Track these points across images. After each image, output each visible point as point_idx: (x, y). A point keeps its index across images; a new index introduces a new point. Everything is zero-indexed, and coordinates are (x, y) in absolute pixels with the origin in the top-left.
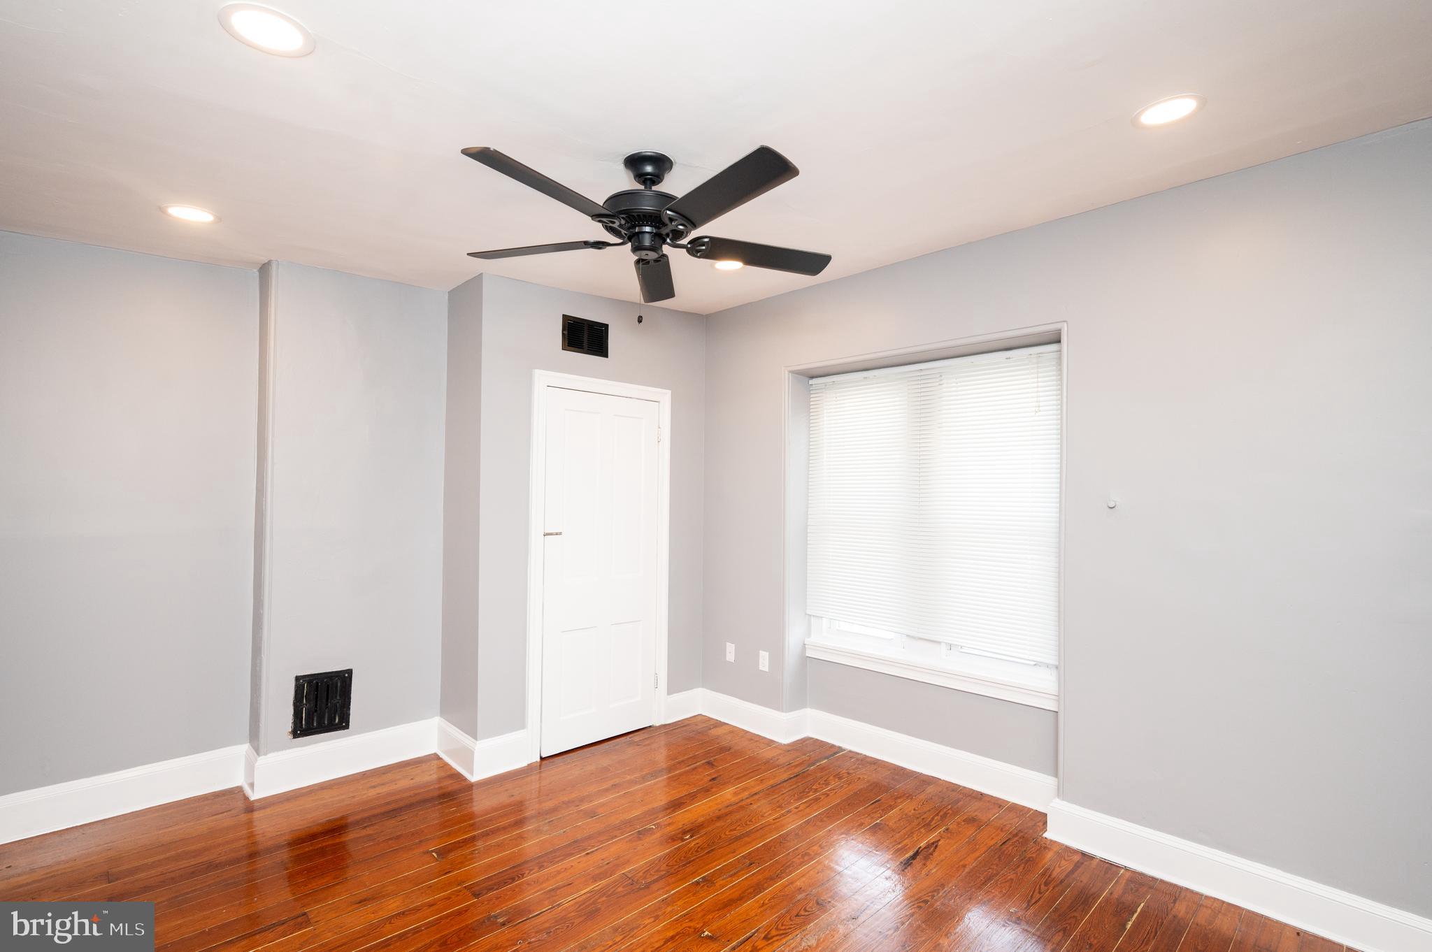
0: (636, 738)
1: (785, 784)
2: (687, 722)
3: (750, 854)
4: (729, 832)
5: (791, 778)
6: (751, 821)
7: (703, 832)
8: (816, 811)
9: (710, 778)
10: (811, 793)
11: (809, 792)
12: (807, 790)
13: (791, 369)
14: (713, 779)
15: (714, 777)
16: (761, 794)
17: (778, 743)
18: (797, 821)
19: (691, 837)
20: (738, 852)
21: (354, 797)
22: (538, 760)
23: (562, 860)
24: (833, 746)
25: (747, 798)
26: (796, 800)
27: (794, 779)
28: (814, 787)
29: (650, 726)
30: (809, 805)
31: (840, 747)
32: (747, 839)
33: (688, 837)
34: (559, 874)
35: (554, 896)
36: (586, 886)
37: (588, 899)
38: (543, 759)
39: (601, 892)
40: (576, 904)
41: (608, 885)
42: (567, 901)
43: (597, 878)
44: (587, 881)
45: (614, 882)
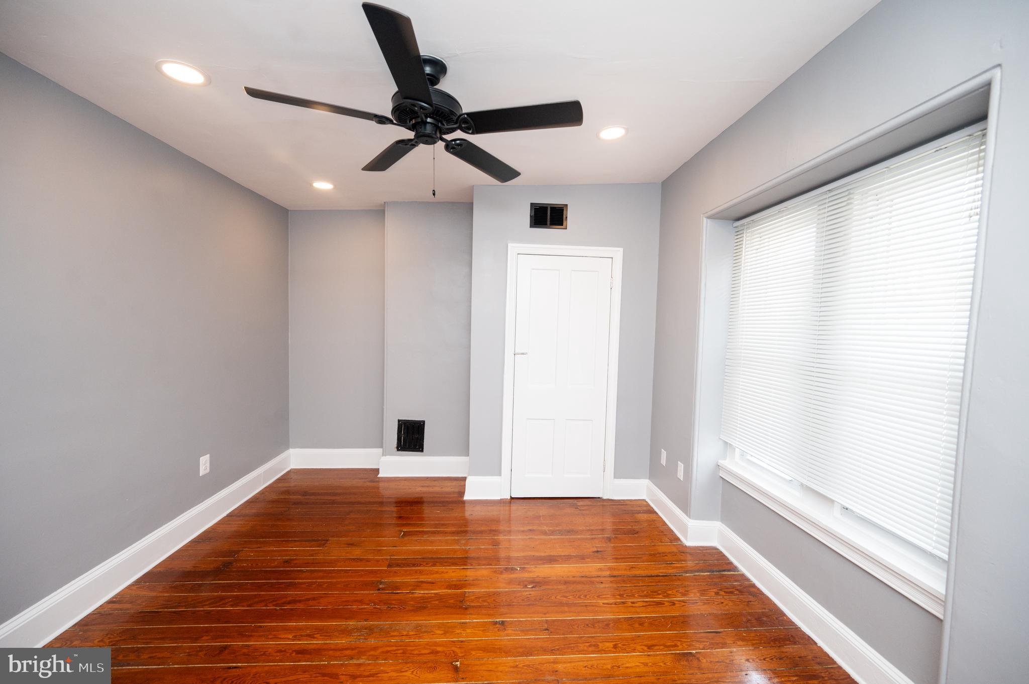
0: (580, 503)
1: (646, 578)
2: (629, 503)
3: (554, 621)
4: (561, 597)
5: (659, 576)
6: (585, 596)
7: (543, 587)
8: (646, 613)
9: (596, 550)
10: (660, 596)
11: (659, 594)
12: (659, 592)
13: (706, 215)
14: (598, 552)
15: (599, 550)
16: (619, 578)
17: (682, 542)
18: (622, 614)
19: (532, 587)
20: (547, 615)
22: (509, 498)
23: (449, 566)
24: (731, 563)
25: (605, 577)
26: (639, 596)
27: (662, 578)
28: (670, 592)
29: (599, 498)
30: (648, 605)
31: (736, 567)
32: (566, 609)
33: (529, 587)
34: (436, 573)
35: (418, 586)
36: (440, 588)
37: (430, 598)
38: (512, 498)
39: (440, 598)
40: (421, 597)
41: (449, 595)
42: (419, 593)
43: (450, 587)
44: (443, 585)
45: (455, 594)
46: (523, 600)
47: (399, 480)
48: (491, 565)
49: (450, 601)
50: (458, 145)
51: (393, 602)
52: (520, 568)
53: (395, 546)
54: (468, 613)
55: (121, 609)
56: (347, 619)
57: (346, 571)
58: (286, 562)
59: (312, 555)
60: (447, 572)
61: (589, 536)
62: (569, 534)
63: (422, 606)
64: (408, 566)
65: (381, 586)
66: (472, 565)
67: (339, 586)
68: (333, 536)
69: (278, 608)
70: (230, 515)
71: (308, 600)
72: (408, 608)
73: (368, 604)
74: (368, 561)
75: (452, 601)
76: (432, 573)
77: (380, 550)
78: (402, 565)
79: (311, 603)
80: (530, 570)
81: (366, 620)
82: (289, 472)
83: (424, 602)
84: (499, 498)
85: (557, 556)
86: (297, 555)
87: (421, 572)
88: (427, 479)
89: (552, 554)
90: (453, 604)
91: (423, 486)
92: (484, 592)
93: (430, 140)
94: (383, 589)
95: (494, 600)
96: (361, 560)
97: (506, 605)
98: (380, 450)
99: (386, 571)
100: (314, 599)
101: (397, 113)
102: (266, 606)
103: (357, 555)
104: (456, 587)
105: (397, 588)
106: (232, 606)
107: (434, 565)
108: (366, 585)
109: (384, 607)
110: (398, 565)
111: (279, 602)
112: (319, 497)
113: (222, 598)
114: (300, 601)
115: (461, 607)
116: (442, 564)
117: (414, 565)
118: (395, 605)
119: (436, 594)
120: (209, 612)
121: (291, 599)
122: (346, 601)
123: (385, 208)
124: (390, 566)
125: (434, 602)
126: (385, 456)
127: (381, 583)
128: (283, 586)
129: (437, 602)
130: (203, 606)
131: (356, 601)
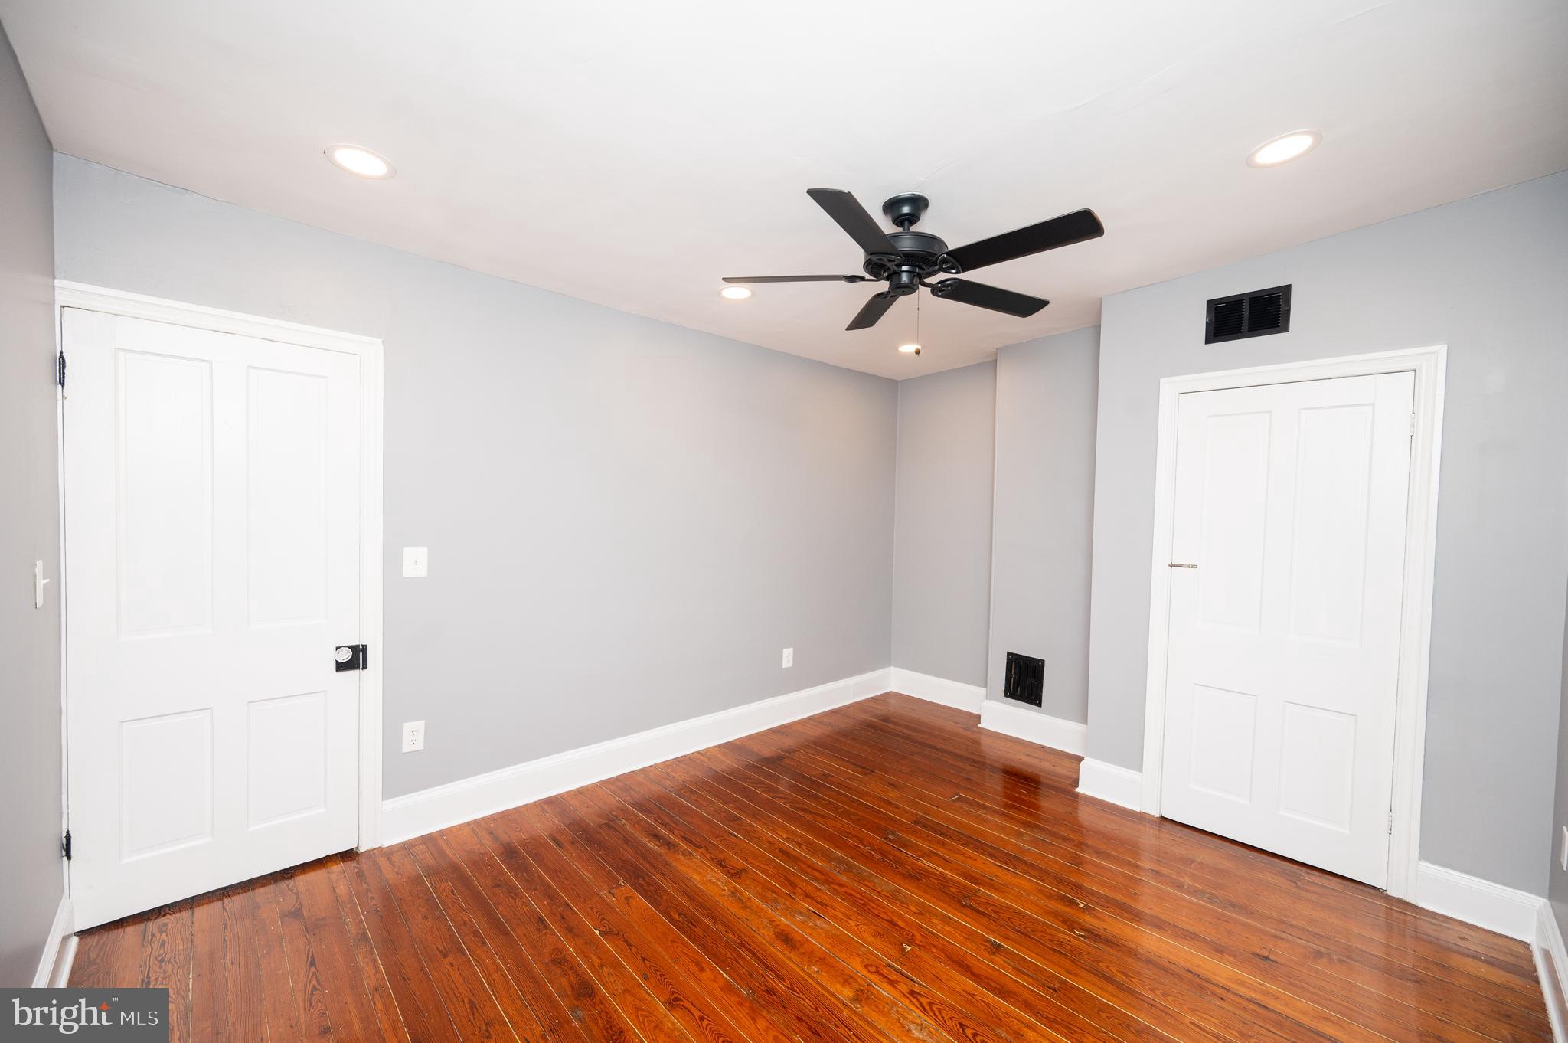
19: (1082, 936)
21: (1008, 752)
22: (1157, 815)
33: (1077, 932)
34: (961, 854)
35: (928, 856)
36: (952, 870)
37: (934, 874)
38: (1163, 818)
39: (942, 879)
40: (923, 868)
41: (957, 883)
42: (925, 863)
43: (964, 875)
44: (958, 870)
45: (965, 886)
46: (1051, 941)
47: (1001, 738)
48: (1043, 881)
49: (951, 889)
50: (949, 286)
51: (890, 857)
52: (1085, 905)
53: (937, 807)
54: (964, 911)
55: (701, 761)
56: (837, 847)
57: (869, 808)
58: (825, 775)
59: (850, 779)
60: (976, 860)
61: (1272, 931)
62: (1231, 908)
63: (916, 876)
64: (936, 832)
65: (890, 837)
66: (1015, 868)
67: (852, 816)
68: (881, 770)
69: (791, 809)
70: (810, 718)
71: (818, 815)
72: (900, 870)
73: (865, 846)
74: (896, 807)
75: (954, 890)
76: (955, 851)
77: (917, 803)
78: (929, 828)
79: (819, 818)
80: (1100, 916)
81: (853, 858)
82: (888, 694)
83: (922, 874)
84: (1138, 810)
85: (1169, 924)
86: (837, 773)
87: (944, 845)
88: (1043, 748)
89: (1163, 917)
90: (954, 893)
91: (1028, 755)
92: (1005, 903)
93: (909, 289)
94: (890, 840)
95: (1009, 918)
96: (890, 803)
97: (1019, 932)
98: (982, 691)
99: (907, 825)
100: (823, 817)
101: (870, 267)
102: (784, 803)
103: (890, 797)
104: (973, 879)
105: (905, 846)
106: (762, 791)
107: (966, 845)
108: (877, 829)
109: (878, 857)
110: (925, 826)
111: (796, 805)
112: (896, 727)
113: (760, 782)
114: (811, 813)
115: (959, 901)
116: (976, 849)
117: (942, 834)
118: (891, 860)
119: (941, 872)
120: (745, 788)
121: (806, 807)
122: (847, 833)
123: (996, 357)
124: (916, 822)
125: (933, 880)
126: (990, 700)
127: (893, 833)
128: (808, 794)
129: (936, 882)
130: (744, 782)
131: (858, 838)
